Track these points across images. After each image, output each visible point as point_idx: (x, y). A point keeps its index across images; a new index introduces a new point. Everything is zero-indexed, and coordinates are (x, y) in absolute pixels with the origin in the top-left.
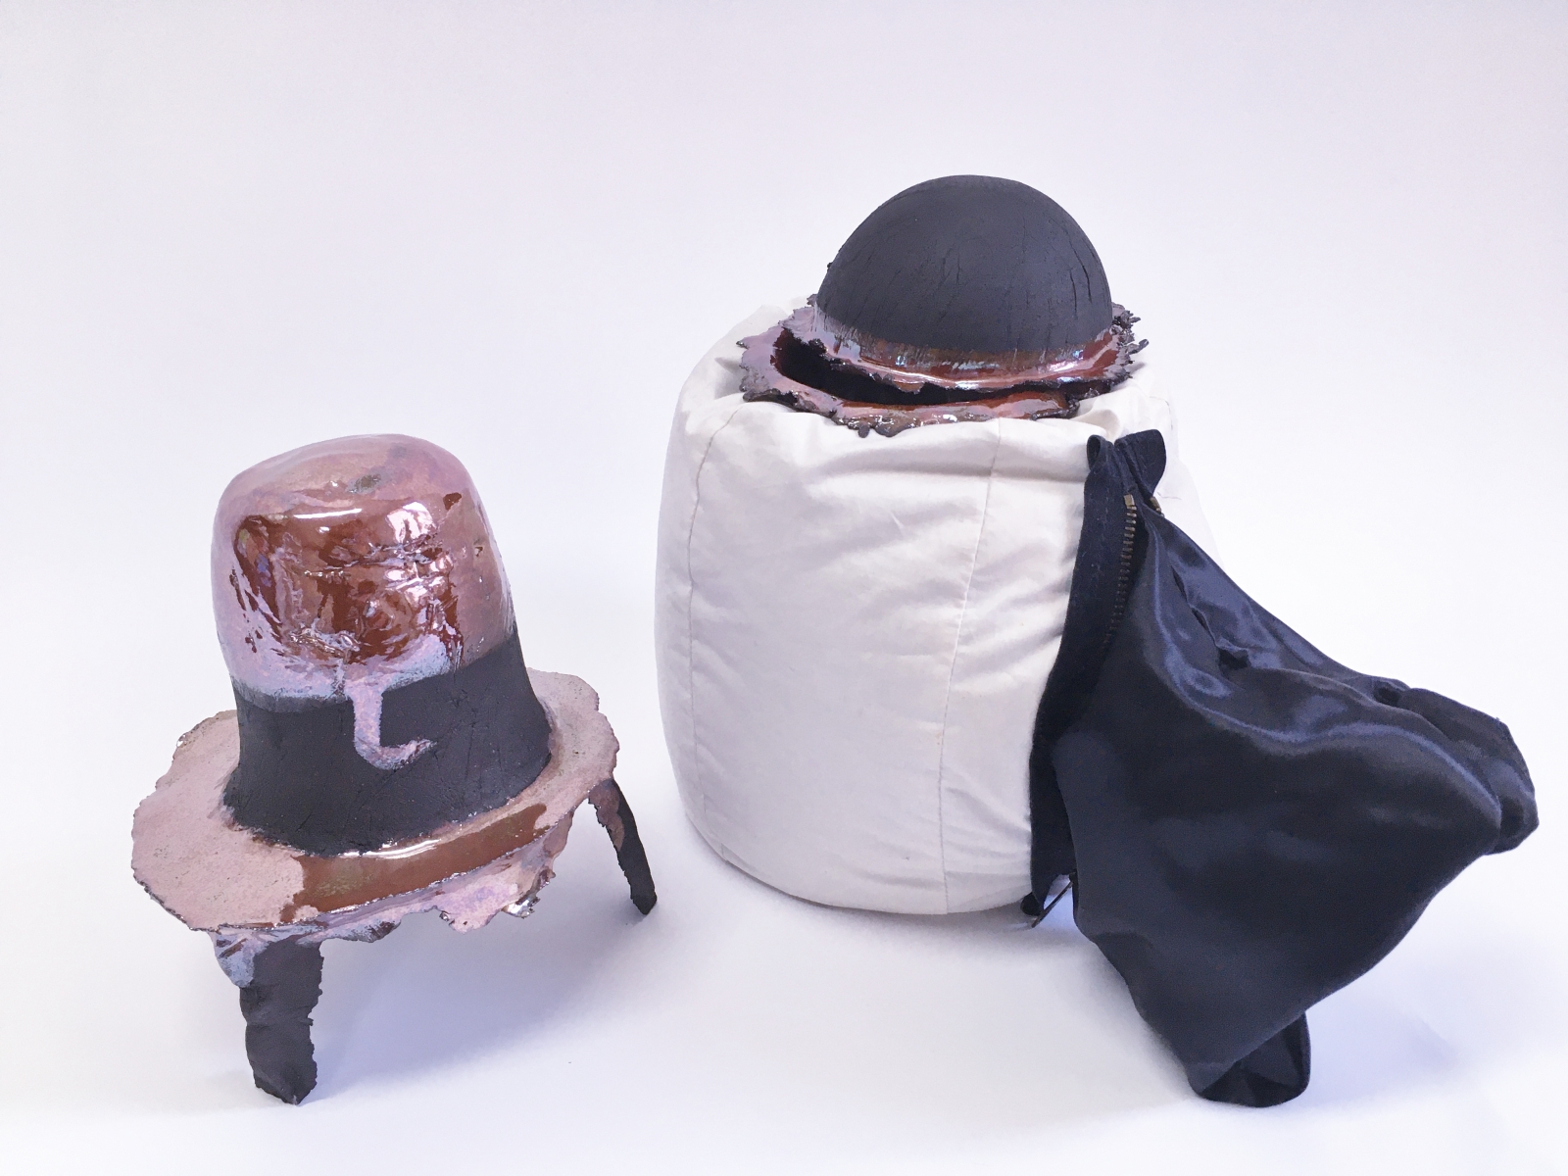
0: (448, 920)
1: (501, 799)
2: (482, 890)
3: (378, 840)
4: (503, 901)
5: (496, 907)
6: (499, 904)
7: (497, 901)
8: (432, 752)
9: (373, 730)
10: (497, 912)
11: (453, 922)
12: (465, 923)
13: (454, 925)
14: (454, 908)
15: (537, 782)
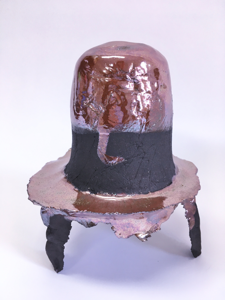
0: (114, 230)
1: (146, 192)
2: (129, 224)
3: (97, 191)
4: (136, 231)
5: (133, 232)
6: (134, 232)
7: (134, 230)
8: (124, 163)
9: (104, 147)
10: (133, 235)
11: (116, 232)
12: (120, 234)
13: (116, 233)
14: (117, 226)
15: (163, 190)
